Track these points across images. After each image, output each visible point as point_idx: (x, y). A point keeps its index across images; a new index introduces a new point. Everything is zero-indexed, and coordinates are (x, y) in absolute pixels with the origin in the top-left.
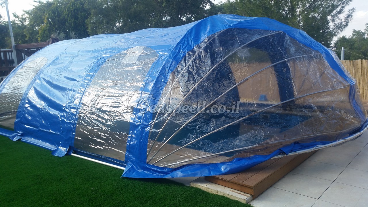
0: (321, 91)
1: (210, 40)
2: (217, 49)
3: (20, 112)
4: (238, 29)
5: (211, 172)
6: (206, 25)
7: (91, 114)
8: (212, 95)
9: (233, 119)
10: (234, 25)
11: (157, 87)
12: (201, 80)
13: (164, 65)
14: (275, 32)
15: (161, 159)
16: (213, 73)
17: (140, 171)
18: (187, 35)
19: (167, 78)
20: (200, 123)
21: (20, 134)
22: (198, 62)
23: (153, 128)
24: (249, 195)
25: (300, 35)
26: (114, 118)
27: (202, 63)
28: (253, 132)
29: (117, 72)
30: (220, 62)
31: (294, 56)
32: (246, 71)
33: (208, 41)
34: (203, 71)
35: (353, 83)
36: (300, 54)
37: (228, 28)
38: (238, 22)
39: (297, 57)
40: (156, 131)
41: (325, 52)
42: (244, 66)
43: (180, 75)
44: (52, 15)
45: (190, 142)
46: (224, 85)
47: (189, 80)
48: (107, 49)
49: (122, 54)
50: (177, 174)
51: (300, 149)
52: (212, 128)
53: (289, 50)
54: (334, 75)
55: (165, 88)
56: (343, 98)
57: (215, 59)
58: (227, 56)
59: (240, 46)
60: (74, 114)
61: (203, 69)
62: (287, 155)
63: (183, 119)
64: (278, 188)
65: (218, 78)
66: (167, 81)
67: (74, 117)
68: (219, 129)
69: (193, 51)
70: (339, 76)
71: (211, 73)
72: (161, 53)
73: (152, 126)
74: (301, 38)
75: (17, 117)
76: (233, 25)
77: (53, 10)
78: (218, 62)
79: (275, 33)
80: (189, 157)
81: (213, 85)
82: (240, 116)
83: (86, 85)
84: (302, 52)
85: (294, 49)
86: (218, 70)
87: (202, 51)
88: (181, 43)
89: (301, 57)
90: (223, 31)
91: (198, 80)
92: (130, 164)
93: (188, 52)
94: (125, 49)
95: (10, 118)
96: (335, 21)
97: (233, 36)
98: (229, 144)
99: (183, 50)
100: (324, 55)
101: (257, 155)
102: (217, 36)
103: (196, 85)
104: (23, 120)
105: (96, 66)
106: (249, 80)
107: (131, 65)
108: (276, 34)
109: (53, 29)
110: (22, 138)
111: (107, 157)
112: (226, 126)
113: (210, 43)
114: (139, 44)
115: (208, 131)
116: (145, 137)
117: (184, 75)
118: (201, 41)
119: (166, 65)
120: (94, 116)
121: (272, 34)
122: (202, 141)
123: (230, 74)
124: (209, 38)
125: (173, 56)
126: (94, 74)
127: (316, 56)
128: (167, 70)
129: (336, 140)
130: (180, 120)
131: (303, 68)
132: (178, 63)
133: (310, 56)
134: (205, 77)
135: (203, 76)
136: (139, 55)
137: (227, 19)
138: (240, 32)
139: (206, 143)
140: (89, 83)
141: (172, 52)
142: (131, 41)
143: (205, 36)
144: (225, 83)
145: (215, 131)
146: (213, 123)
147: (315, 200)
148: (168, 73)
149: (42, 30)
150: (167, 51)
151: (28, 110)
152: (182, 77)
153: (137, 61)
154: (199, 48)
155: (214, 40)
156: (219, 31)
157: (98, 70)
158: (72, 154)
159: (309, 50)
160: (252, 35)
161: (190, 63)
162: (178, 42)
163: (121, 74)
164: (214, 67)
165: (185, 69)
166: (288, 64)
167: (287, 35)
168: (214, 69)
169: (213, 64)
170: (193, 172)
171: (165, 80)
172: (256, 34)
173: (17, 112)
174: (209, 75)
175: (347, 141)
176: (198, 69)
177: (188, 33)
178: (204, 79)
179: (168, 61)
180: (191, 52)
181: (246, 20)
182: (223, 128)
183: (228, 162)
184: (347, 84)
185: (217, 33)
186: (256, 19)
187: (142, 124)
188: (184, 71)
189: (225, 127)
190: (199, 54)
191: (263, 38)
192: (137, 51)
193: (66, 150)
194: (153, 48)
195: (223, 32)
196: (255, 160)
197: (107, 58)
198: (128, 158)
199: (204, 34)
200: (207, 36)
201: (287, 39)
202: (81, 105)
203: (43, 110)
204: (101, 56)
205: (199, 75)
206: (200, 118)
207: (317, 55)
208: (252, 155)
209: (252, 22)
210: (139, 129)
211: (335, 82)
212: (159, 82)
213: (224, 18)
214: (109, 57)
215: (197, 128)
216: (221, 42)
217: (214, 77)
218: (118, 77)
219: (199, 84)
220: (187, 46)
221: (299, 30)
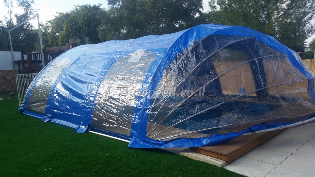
0: (283, 84)
1: (196, 44)
2: (201, 51)
3: (50, 100)
4: (218, 35)
5: (195, 144)
6: (193, 33)
7: (105, 101)
8: (197, 86)
9: (213, 104)
11: (155, 80)
12: (188, 74)
13: (160, 64)
14: (247, 37)
15: (157, 135)
16: (197, 69)
17: (142, 143)
18: (178, 40)
19: (162, 73)
20: (187, 107)
21: (49, 116)
22: (186, 61)
23: (151, 111)
24: (224, 161)
25: (268, 40)
26: (122, 104)
27: (189, 62)
28: (228, 114)
29: (125, 69)
30: (203, 61)
31: (262, 56)
32: (223, 67)
33: (194, 45)
34: (190, 68)
35: (311, 77)
36: (267, 55)
37: (210, 35)
38: (218, 30)
39: (264, 57)
40: (154, 113)
41: (288, 53)
42: (222, 64)
43: (172, 71)
44: (70, 24)
45: (179, 121)
46: (206, 79)
47: (179, 75)
48: (117, 52)
49: (128, 56)
50: (169, 145)
51: (266, 128)
52: (196, 111)
53: (258, 51)
54: (295, 71)
55: (161, 81)
56: (302, 89)
57: (199, 59)
58: (208, 57)
59: (218, 49)
60: (92, 101)
61: (190, 67)
62: (255, 133)
63: (174, 104)
64: (248, 157)
65: (201, 73)
66: (162, 75)
67: (92, 103)
68: (202, 112)
69: (182, 53)
70: (299, 71)
71: (196, 70)
72: (158, 55)
73: (150, 109)
74: (269, 42)
75: (47, 104)
76: (214, 32)
77: (70, 20)
78: (202, 61)
79: (247, 38)
80: (179, 133)
81: (197, 78)
82: (218, 102)
83: (101, 79)
84: (268, 53)
85: (262, 51)
86: (201, 67)
87: (190, 53)
88: (173, 47)
89: (267, 57)
91: (186, 75)
92: (134, 138)
93: (178, 54)
94: (131, 52)
95: (42, 105)
96: (306, 26)
97: (214, 41)
98: (209, 123)
99: (174, 52)
100: (287, 55)
101: (231, 132)
102: (201, 41)
103: (184, 79)
104: (52, 106)
105: (108, 65)
106: (225, 75)
107: (135, 64)
108: (248, 39)
109: (71, 35)
110: (51, 119)
111: (117, 133)
112: (207, 109)
113: (195, 46)
114: (141, 48)
115: (193, 113)
116: (145, 117)
117: (175, 71)
118: (189, 45)
119: (162, 63)
120: (107, 103)
121: (244, 39)
122: (188, 121)
123: (211, 70)
124: (195, 43)
125: (167, 56)
126: (108, 71)
127: (280, 56)
128: (162, 67)
129: (295, 122)
130: (171, 105)
132: (171, 62)
133: (275, 56)
134: (191, 72)
135: (189, 72)
136: (141, 56)
137: (210, 27)
138: (220, 37)
139: (191, 122)
140: (104, 78)
141: (166, 54)
142: (135, 45)
143: (192, 41)
144: (207, 77)
145: (199, 113)
146: (197, 107)
147: (275, 166)
148: (163, 70)
149: (62, 36)
150: (162, 53)
151: (56, 98)
152: (174, 73)
153: (140, 60)
154: (187, 50)
155: (198, 44)
156: (203, 37)
157: (111, 68)
158: (90, 131)
159: (274, 51)
160: (229, 40)
161: (180, 61)
162: (171, 46)
163: (127, 71)
164: (198, 65)
165: (176, 66)
166: (256, 63)
167: (257, 40)
168: (198, 66)
169: (197, 62)
170: (181, 144)
171: (160, 75)
172: (232, 39)
173: (47, 100)
174: (194, 71)
175: (304, 123)
176: (186, 66)
177: (179, 39)
178: (190, 74)
179: (163, 61)
180: (181, 53)
181: (225, 28)
182: (205, 111)
183: (208, 137)
184: (306, 78)
185: (201, 39)
186: (232, 27)
187: (143, 108)
188: (175, 68)
189: (206, 111)
190: (187, 55)
191: (237, 42)
192: (140, 53)
193: (86, 128)
194: (152, 51)
195: (206, 38)
196: (229, 136)
197: (117, 59)
198: (132, 133)
199: (191, 40)
200: (193, 41)
201: (257, 43)
202: (97, 94)
203: (68, 98)
204: (112, 57)
205: (187, 71)
206: (187, 103)
208: (227, 133)
209: (229, 30)
210: (141, 111)
211: (295, 76)
212: (157, 77)
213: (207, 27)
214: (118, 58)
215: (185, 110)
216: (204, 46)
217: (198, 72)
218: (125, 73)
219: (186, 77)
220: (178, 49)
221: (267, 35)
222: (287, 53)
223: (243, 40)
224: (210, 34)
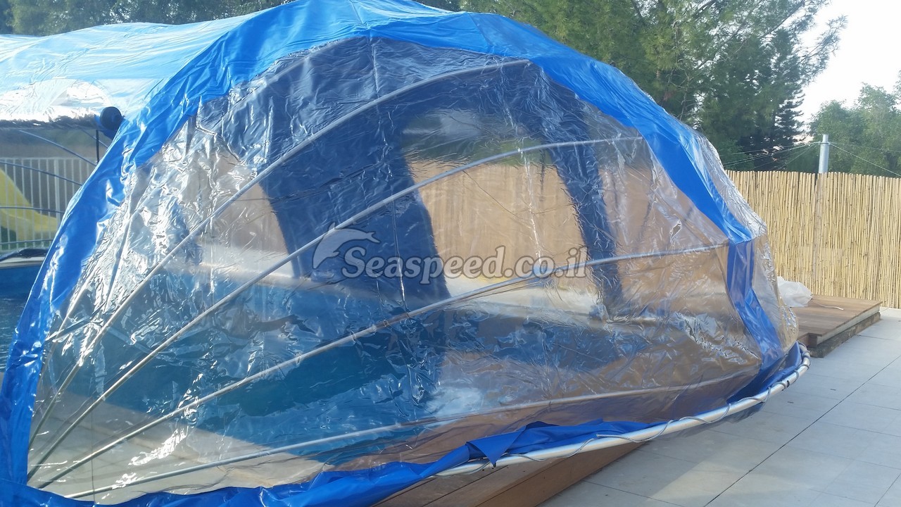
1: (287, 70)
4: (387, 41)
10: (378, 28)
12: (231, 198)
14: (506, 61)
18: (215, 48)
19: (121, 186)
25: (592, 77)
31: (549, 142)
32: (384, 176)
33: (276, 72)
35: (743, 236)
36: (573, 137)
37: (355, 36)
38: (394, 21)
39: (558, 145)
41: (659, 136)
42: (380, 163)
51: (543, 443)
54: (680, 209)
56: (703, 283)
57: (288, 135)
59: (375, 97)
62: (494, 465)
68: (276, 367)
69: (223, 102)
74: (594, 85)
76: (374, 28)
78: (297, 144)
79: (502, 64)
84: (579, 130)
85: (557, 120)
88: (190, 73)
89: (572, 147)
90: (335, 43)
97: (366, 63)
99: (190, 96)
100: (655, 144)
102: (310, 59)
108: (505, 68)
113: (282, 80)
118: (258, 70)
121: (491, 66)
124: (284, 64)
125: (152, 114)
127: (624, 146)
129: (665, 420)
131: (573, 179)
133: (606, 143)
137: (369, 9)
138: (393, 50)
141: (153, 100)
143: (276, 53)
145: (260, 374)
154: (245, 93)
155: (298, 71)
156: (323, 43)
159: (606, 125)
160: (429, 63)
162: (181, 69)
164: (279, 159)
165: (186, 159)
167: (542, 74)
168: (279, 164)
169: (277, 147)
172: (443, 61)
178: (239, 196)
180: (218, 105)
184: (723, 239)
185: (314, 50)
186: (455, 16)
190: (241, 114)
191: (460, 76)
200: (279, 56)
201: (542, 87)
207: (629, 143)
209: (442, 25)
211: (677, 229)
213: (359, 7)
216: (317, 79)
220: (208, 85)
221: (592, 61)
222: (658, 134)
223: (485, 71)
224: (356, 33)
